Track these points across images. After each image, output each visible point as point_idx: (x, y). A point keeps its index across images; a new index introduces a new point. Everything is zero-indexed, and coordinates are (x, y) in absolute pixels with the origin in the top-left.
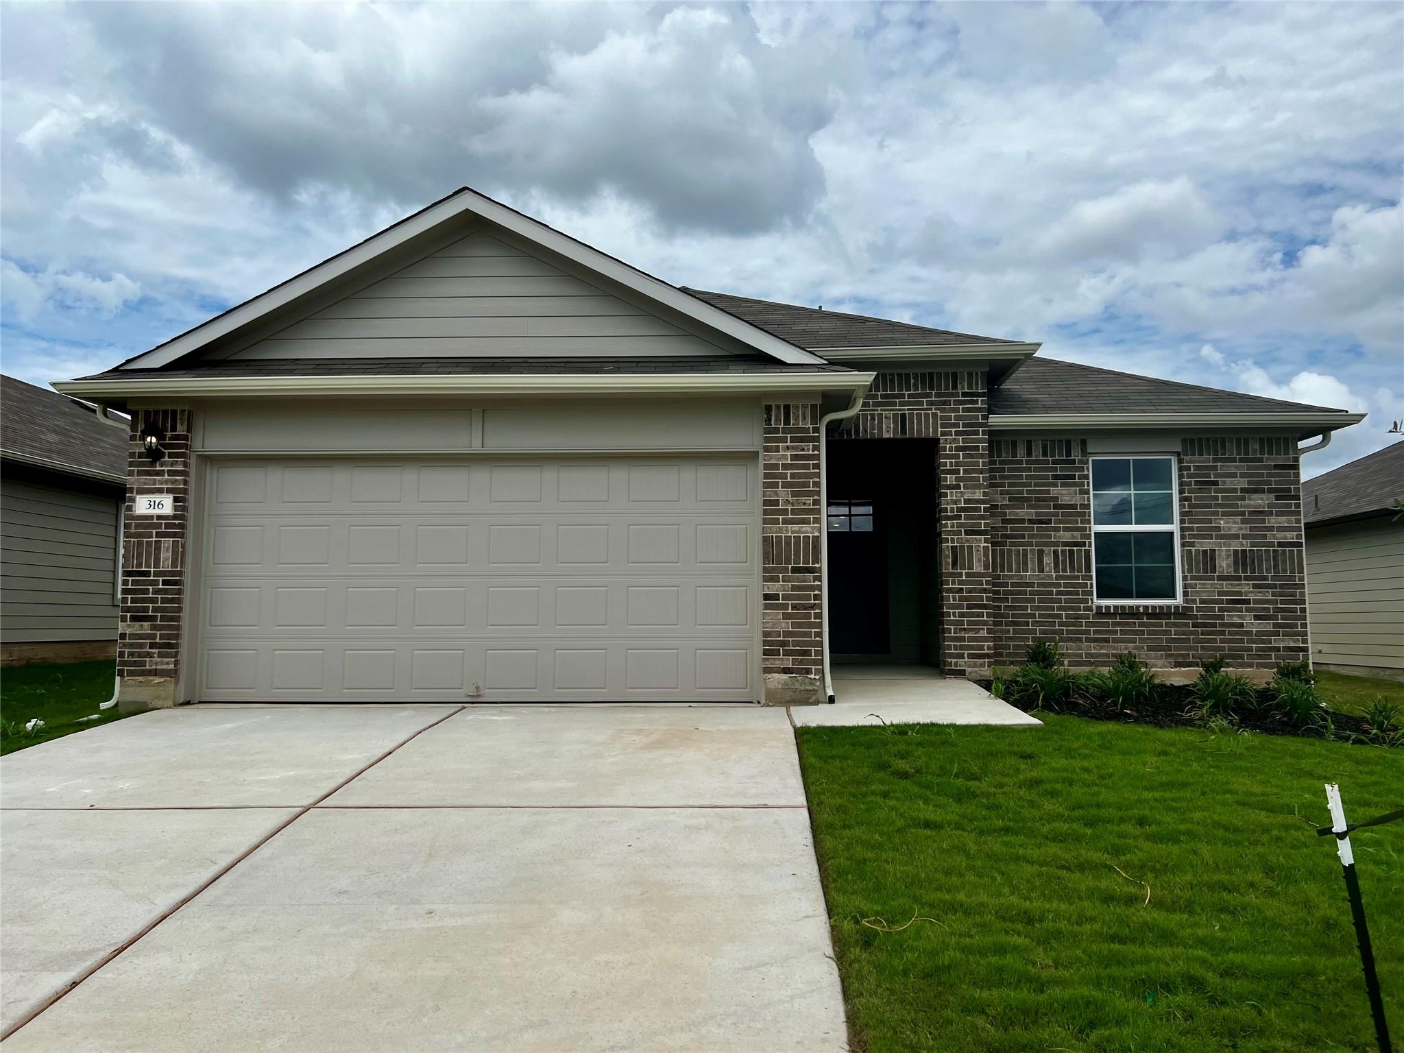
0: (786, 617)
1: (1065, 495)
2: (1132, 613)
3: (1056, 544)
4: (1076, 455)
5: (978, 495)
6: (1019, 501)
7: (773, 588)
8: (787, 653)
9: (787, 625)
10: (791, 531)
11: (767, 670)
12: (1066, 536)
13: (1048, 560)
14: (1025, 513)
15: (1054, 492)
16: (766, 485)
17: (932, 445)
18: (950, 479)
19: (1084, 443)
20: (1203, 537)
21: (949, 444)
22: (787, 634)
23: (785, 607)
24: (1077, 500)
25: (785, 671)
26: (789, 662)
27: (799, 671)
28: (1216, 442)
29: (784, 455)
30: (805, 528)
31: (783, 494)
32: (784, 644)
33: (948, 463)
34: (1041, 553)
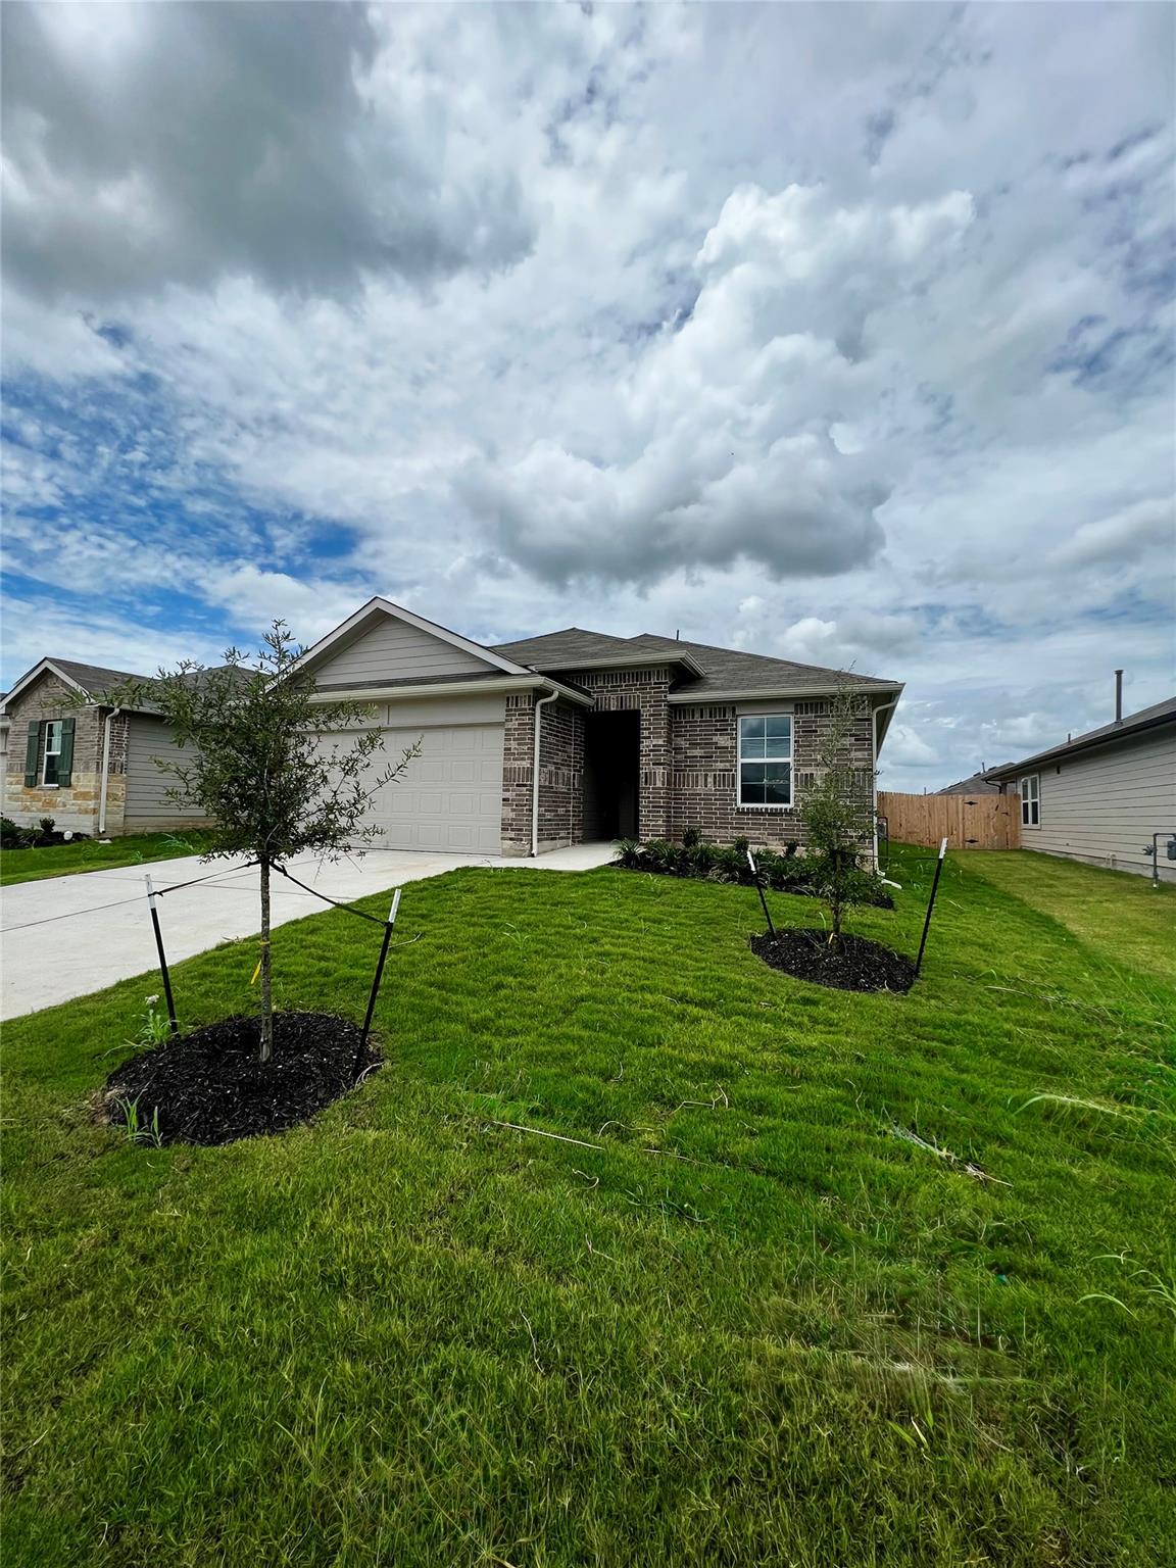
0: (513, 810)
1: (722, 741)
2: (758, 812)
3: (715, 770)
4: (729, 716)
5: (661, 742)
6: (694, 745)
7: (508, 795)
8: (512, 830)
9: (512, 815)
10: (516, 764)
11: (503, 838)
12: (721, 766)
13: (710, 780)
14: (698, 752)
15: (715, 739)
16: (506, 740)
17: (636, 714)
18: (646, 733)
19: (734, 709)
20: (806, 765)
21: (645, 713)
22: (513, 819)
23: (512, 805)
24: (729, 744)
25: (511, 839)
26: (512, 835)
27: (517, 840)
28: (817, 704)
29: (514, 724)
30: (524, 763)
31: (513, 745)
32: (511, 825)
33: (644, 724)
34: (706, 775)
